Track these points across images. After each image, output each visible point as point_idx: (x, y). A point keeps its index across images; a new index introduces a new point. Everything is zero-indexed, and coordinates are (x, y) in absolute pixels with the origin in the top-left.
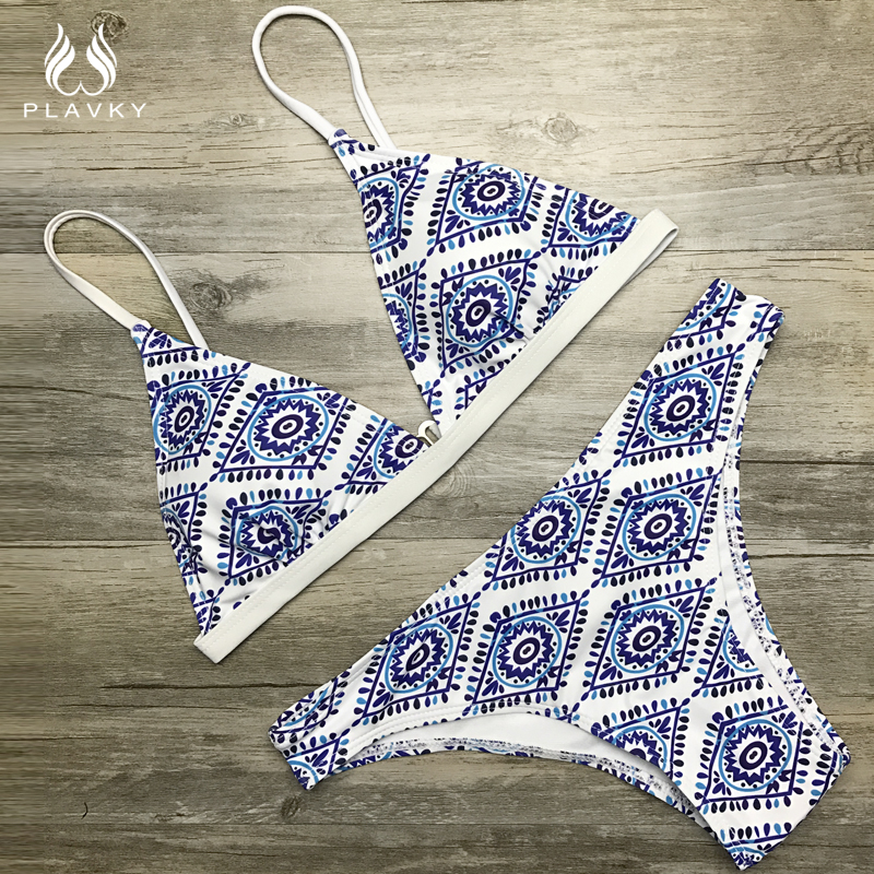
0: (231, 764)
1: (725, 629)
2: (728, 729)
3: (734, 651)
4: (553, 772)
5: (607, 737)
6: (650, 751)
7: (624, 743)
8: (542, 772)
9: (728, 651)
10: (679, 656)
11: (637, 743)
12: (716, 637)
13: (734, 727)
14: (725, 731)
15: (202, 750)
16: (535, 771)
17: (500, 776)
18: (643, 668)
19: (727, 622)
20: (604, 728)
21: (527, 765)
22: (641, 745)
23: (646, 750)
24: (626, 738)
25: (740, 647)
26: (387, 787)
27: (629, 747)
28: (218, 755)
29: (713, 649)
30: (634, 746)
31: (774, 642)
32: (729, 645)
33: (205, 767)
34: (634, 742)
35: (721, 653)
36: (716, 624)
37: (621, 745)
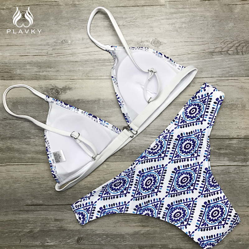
0: (62, 227)
4: (156, 229)
8: (152, 229)
15: (54, 223)
16: (150, 229)
17: (140, 230)
21: (148, 227)
26: (107, 234)
28: (58, 225)
33: (55, 228)
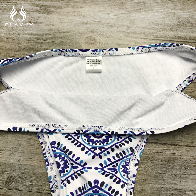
1: (128, 156)
2: (96, 190)
3: (124, 166)
5: (54, 149)
6: (62, 168)
7: (57, 157)
9: (122, 164)
10: (103, 150)
11: (61, 161)
12: (122, 155)
13: (99, 191)
14: (94, 190)
18: (88, 142)
19: (131, 155)
20: (56, 145)
22: (62, 163)
23: (62, 166)
24: (59, 156)
25: (128, 167)
27: (57, 159)
29: (117, 159)
30: (59, 161)
31: (137, 160)
32: (124, 163)
34: (61, 160)
35: (119, 163)
36: (126, 151)
37: (56, 157)
